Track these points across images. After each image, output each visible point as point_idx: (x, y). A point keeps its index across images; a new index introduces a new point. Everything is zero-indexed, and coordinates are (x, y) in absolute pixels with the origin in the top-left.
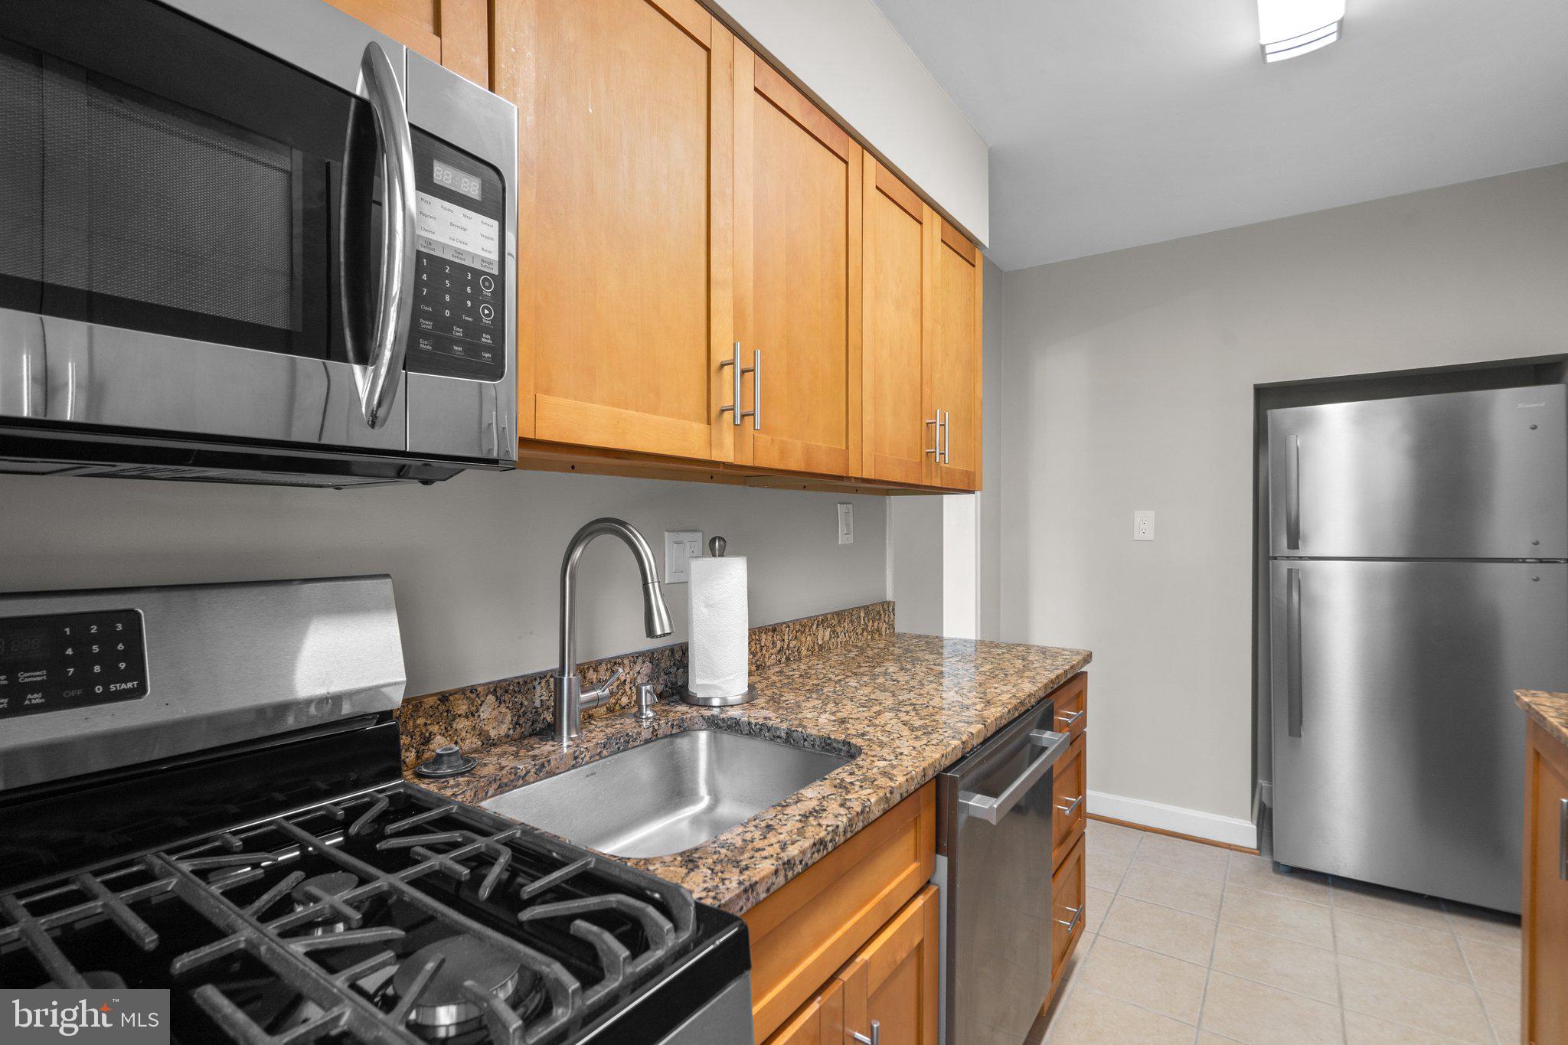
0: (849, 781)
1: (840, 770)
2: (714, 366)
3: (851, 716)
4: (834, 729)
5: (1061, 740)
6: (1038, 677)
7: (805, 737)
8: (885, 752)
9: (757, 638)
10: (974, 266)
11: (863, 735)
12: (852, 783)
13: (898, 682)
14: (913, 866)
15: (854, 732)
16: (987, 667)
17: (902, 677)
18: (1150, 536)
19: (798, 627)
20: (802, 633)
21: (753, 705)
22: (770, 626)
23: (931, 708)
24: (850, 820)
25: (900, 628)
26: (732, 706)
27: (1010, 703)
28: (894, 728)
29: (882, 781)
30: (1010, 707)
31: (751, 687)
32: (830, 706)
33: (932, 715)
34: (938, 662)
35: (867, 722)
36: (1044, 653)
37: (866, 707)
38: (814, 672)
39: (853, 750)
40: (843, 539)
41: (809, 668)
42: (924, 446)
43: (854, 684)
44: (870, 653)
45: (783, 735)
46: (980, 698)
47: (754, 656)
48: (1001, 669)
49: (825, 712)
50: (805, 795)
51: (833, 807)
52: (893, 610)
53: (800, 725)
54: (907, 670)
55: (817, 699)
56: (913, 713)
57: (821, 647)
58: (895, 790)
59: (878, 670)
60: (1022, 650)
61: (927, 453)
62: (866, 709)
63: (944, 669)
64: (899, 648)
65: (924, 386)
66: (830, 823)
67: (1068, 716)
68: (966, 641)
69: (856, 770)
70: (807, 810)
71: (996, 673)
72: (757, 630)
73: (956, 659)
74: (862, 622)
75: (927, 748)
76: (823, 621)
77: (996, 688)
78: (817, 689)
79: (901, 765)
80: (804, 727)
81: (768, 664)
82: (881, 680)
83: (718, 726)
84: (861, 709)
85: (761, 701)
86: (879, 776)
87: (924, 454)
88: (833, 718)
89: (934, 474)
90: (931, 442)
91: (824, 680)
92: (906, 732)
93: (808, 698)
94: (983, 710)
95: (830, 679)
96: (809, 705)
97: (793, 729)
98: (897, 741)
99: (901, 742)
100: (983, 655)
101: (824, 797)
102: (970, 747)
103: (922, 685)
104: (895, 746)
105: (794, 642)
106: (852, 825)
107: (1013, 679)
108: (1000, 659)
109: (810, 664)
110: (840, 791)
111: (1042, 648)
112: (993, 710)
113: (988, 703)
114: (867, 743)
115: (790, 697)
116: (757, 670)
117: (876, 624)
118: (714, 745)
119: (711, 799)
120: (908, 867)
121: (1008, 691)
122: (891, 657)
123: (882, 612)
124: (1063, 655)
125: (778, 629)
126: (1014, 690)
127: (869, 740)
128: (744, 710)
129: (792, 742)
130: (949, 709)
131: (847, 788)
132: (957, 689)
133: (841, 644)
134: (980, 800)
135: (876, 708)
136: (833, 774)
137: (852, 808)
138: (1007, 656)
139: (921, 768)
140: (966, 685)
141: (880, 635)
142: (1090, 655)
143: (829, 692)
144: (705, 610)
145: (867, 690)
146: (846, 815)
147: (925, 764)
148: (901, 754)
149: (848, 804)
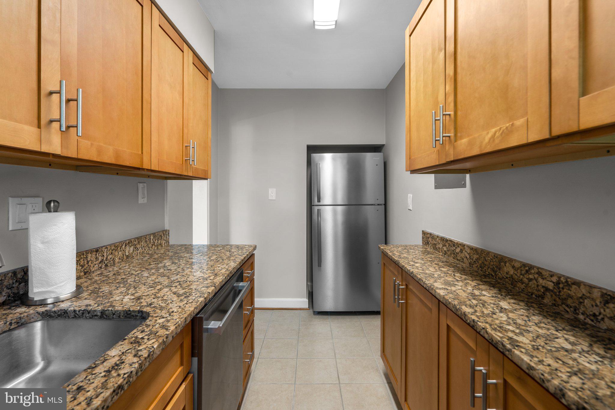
0: (140, 337)
1: (135, 331)
2: (43, 93)
3: (144, 294)
4: (133, 304)
5: (247, 285)
6: (236, 259)
7: (114, 312)
8: (164, 313)
9: (85, 256)
10: (207, 79)
11: (151, 304)
12: (143, 338)
13: (171, 270)
14: (180, 369)
15: (145, 304)
16: (214, 257)
17: (173, 267)
18: (274, 198)
19: (113, 248)
20: (116, 250)
21: (79, 298)
22: (94, 249)
23: (188, 282)
24: (140, 364)
25: (171, 242)
26: (63, 301)
27: (226, 274)
28: (168, 297)
29: (162, 332)
30: (226, 275)
31: (78, 287)
32: (132, 291)
33: (189, 286)
34: (191, 257)
35: (153, 296)
36: (238, 248)
37: (153, 287)
38: (122, 271)
39: (144, 315)
40: (141, 201)
41: (120, 269)
42: (184, 157)
43: (146, 275)
44: (156, 256)
45: (99, 314)
46: (212, 273)
47: (83, 267)
48: (221, 257)
49: (128, 294)
50: (110, 355)
51: (130, 358)
52: (169, 234)
53: (111, 306)
54: (176, 263)
55: (123, 287)
56: (179, 287)
57: (128, 257)
58: (169, 336)
59: (160, 265)
60: (227, 247)
61: (186, 160)
62: (152, 289)
63: (193, 260)
64: (172, 252)
65: (184, 129)
66: (126, 372)
67: (248, 273)
68: (204, 245)
69: (145, 328)
70: (110, 366)
71: (218, 259)
72: (84, 253)
73: (200, 255)
74: (152, 241)
75: (187, 306)
76: (129, 243)
77: (219, 267)
78: (124, 281)
79: (173, 319)
80: (114, 306)
81: (92, 270)
82: (162, 270)
83: (51, 317)
84: (150, 289)
85: (85, 295)
86: (160, 329)
87: (184, 160)
88: (133, 297)
89: (189, 170)
90: (188, 155)
91: (128, 275)
92: (175, 298)
93: (118, 287)
94: (214, 279)
95: (132, 274)
96: (117, 292)
97: (106, 309)
98: (170, 305)
99: (173, 305)
100: (212, 252)
101: (123, 353)
102: (209, 299)
103: (184, 270)
104: (169, 308)
105: (111, 256)
106: (142, 367)
107: (226, 261)
108: (220, 253)
109: (121, 266)
110: (134, 345)
111: (237, 245)
112: (218, 278)
113: (216, 275)
114: (153, 309)
115: (106, 289)
116: (85, 274)
117: (159, 242)
118: (46, 330)
119: (45, 363)
120: (177, 371)
121: (225, 268)
122: (167, 258)
123: (162, 235)
124: (245, 248)
125: (100, 250)
126: (227, 267)
127: (154, 307)
128: (72, 302)
129: (105, 317)
130: (198, 281)
131: (139, 342)
132: (200, 270)
133: (140, 253)
134: (213, 324)
135: (159, 287)
136: (130, 335)
137: (142, 355)
138: (223, 250)
139: (184, 318)
140: (205, 267)
141: (162, 246)
142: (256, 247)
143: (131, 281)
144: (40, 245)
145: (153, 277)
146: (138, 362)
147: (186, 315)
148: (173, 312)
149: (140, 353)
